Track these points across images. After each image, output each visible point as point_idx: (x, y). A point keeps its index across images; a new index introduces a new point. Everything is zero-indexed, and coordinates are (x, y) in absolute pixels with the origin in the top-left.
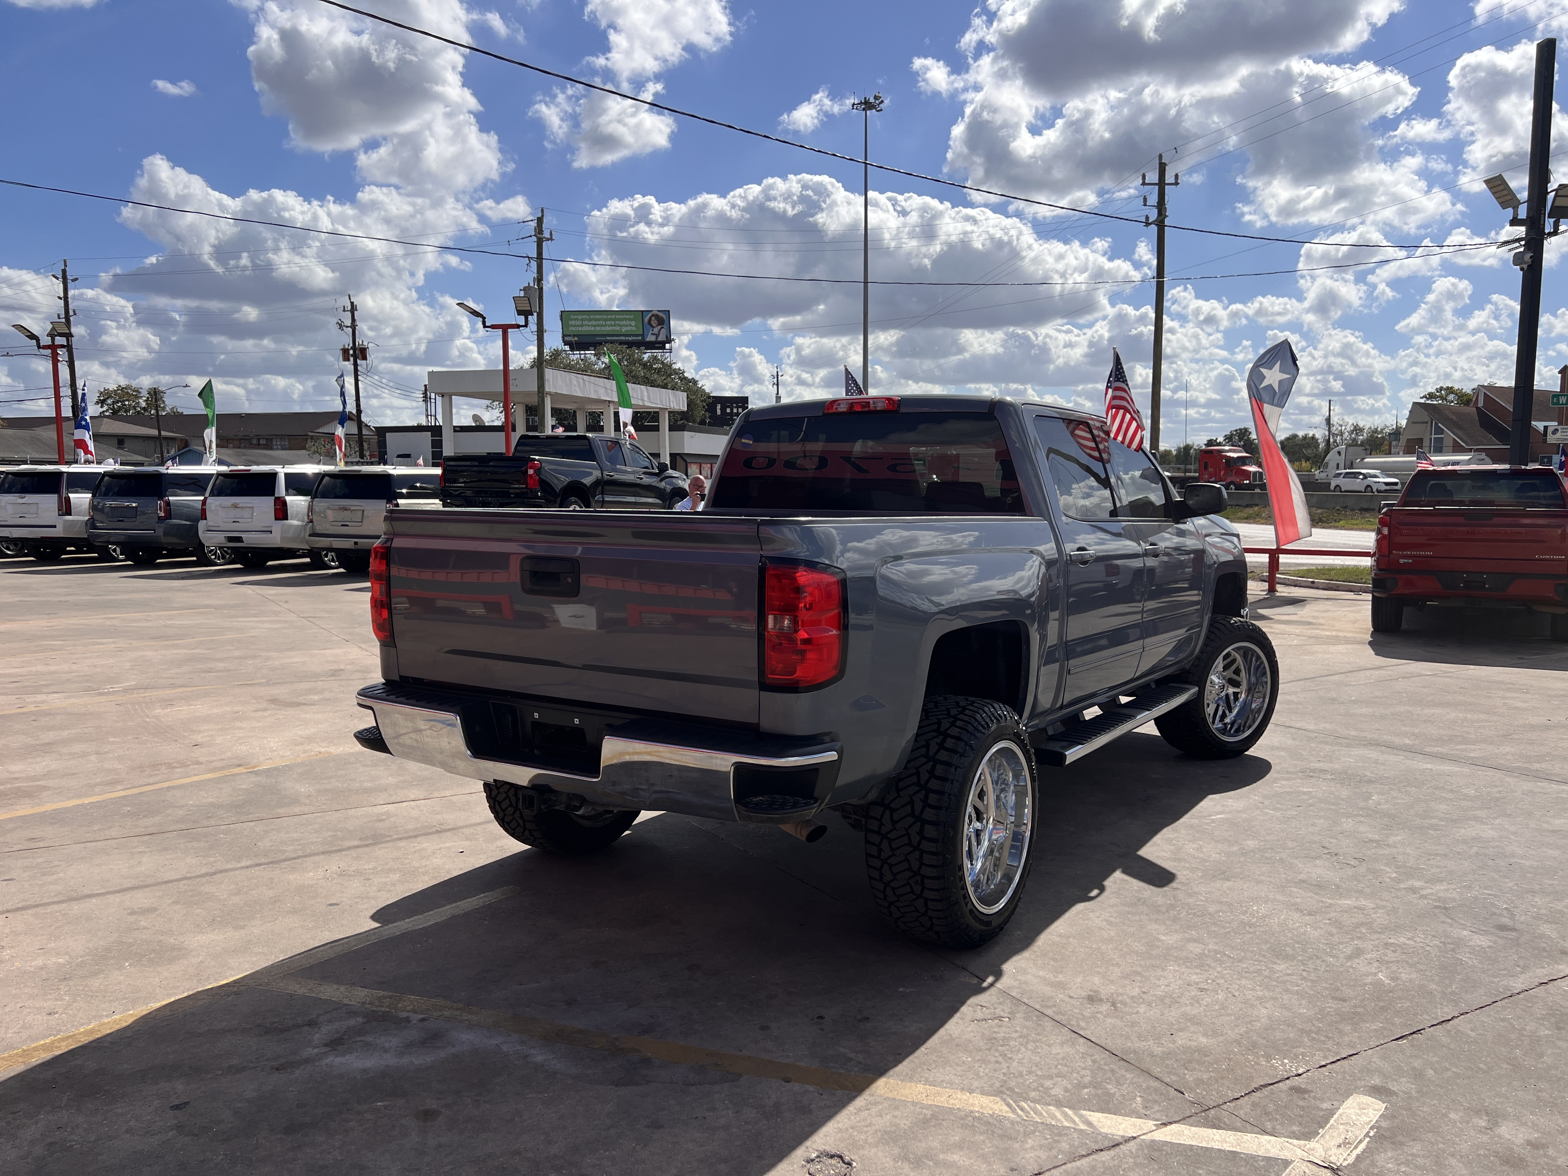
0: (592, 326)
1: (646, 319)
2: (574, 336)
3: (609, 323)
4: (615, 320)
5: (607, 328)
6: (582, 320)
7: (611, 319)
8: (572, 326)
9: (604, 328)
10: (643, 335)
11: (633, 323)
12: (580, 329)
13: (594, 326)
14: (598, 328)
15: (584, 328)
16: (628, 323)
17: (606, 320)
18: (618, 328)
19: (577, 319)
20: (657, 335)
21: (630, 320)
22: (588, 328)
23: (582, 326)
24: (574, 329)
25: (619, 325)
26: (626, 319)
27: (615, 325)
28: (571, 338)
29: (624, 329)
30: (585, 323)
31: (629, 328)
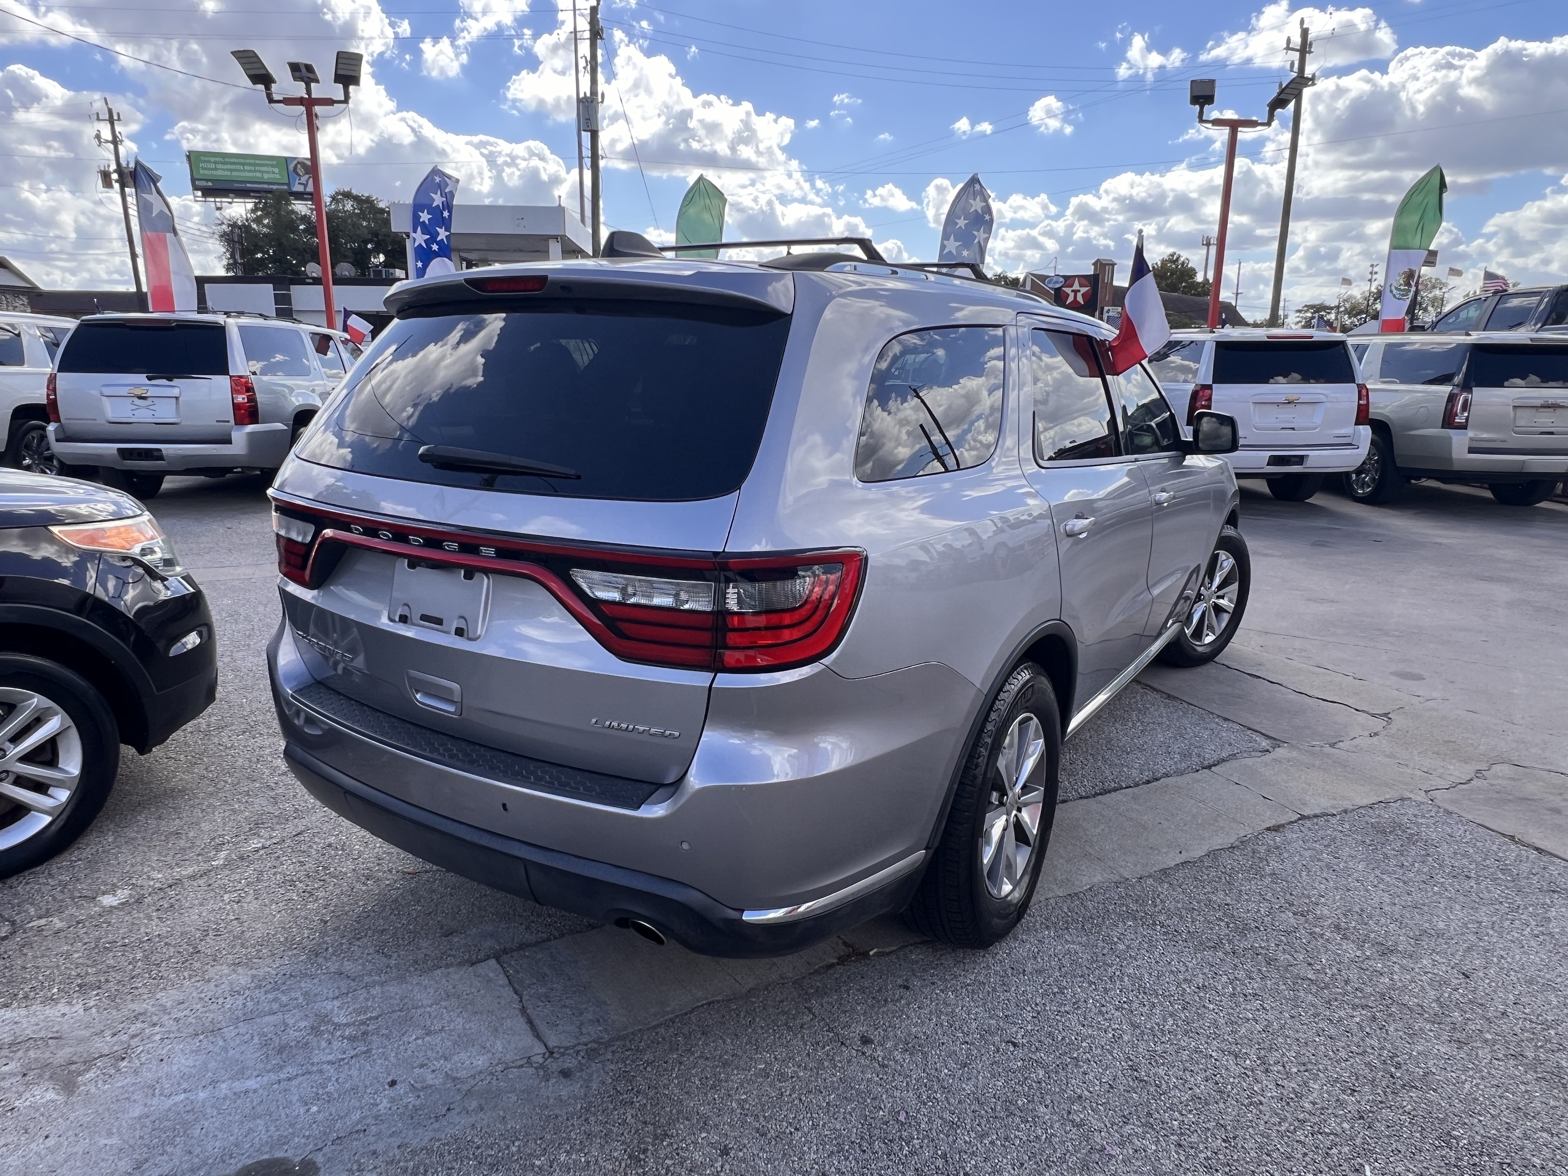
0: (228, 170)
1: (291, 167)
2: (207, 180)
3: (247, 168)
4: (255, 165)
5: (247, 174)
6: (215, 163)
7: (250, 164)
8: (204, 169)
9: (242, 174)
10: (288, 184)
11: (276, 170)
12: (214, 173)
13: (231, 170)
14: (234, 174)
15: (220, 173)
16: (270, 169)
17: (243, 164)
18: (259, 175)
19: (209, 162)
20: (305, 185)
21: (272, 166)
22: (223, 173)
23: (216, 169)
24: (206, 172)
25: (260, 171)
26: (267, 165)
27: (255, 171)
28: (204, 183)
29: (266, 176)
30: (219, 166)
31: (272, 176)
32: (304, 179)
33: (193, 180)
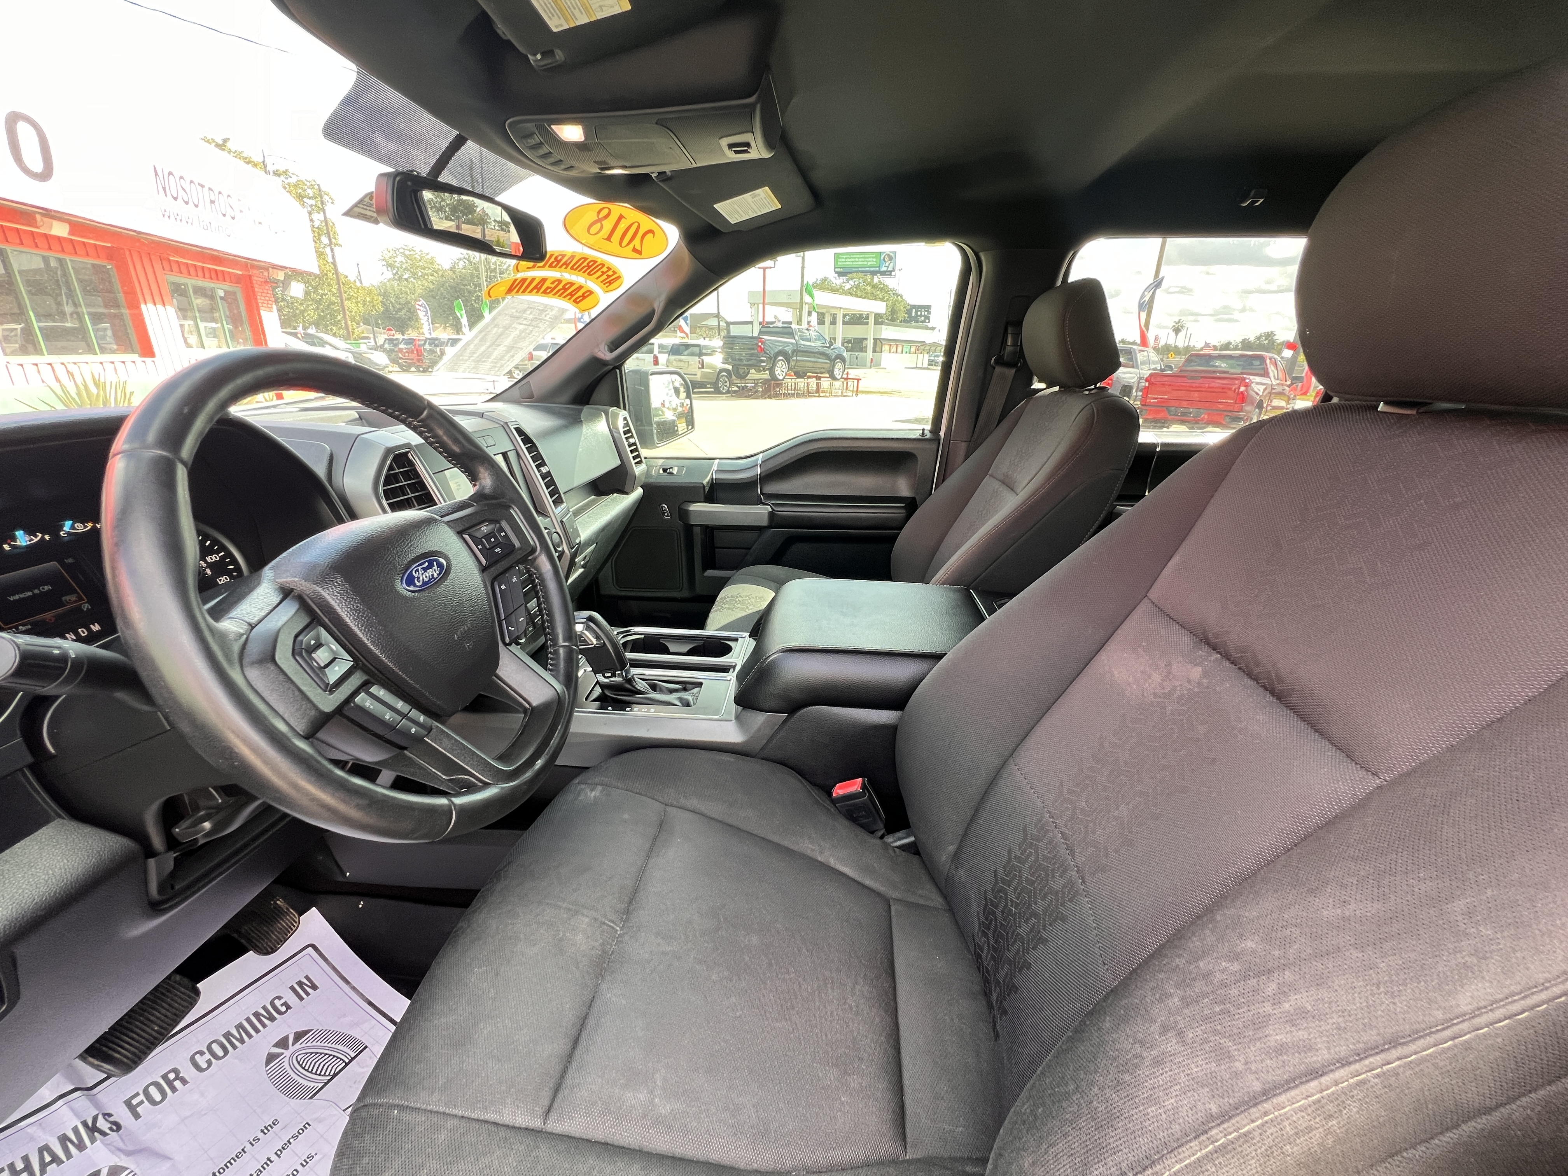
0: (851, 261)
1: (882, 258)
2: (840, 268)
3: (860, 260)
4: (864, 258)
5: (860, 263)
6: (846, 258)
7: (862, 258)
9: (857, 263)
10: (879, 267)
11: (874, 260)
12: (844, 263)
14: (854, 263)
15: (846, 263)
16: (871, 259)
17: (859, 258)
18: (865, 263)
19: (843, 258)
20: (888, 267)
21: (873, 257)
22: (849, 263)
24: (841, 263)
25: (866, 261)
26: (870, 257)
27: (864, 261)
28: (839, 270)
29: (869, 263)
30: (848, 260)
31: (872, 263)
32: (887, 264)
33: (835, 268)
